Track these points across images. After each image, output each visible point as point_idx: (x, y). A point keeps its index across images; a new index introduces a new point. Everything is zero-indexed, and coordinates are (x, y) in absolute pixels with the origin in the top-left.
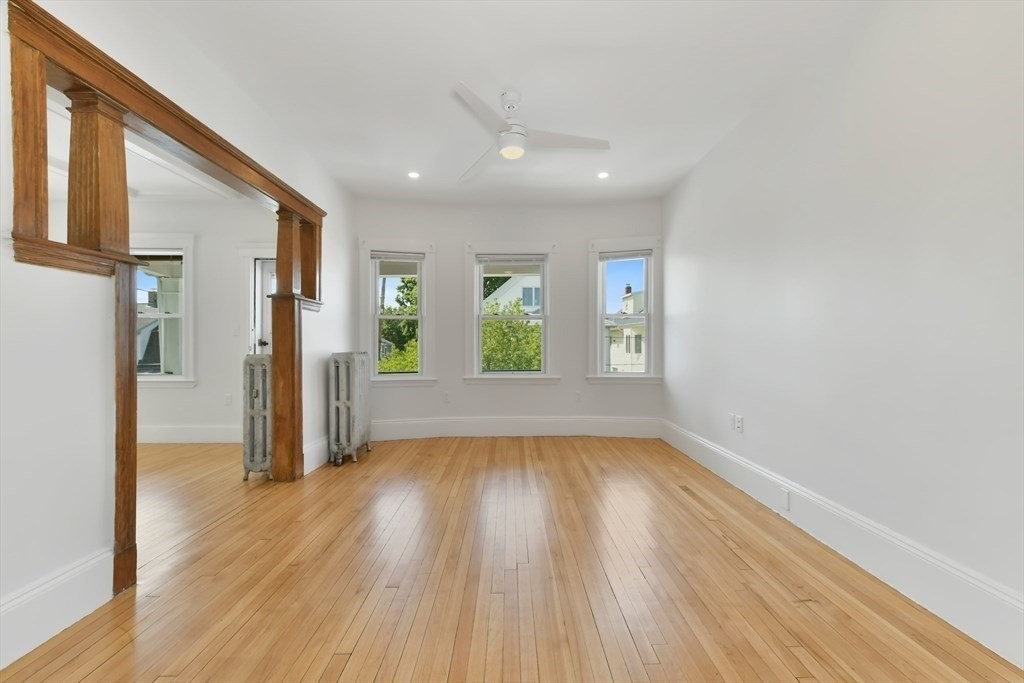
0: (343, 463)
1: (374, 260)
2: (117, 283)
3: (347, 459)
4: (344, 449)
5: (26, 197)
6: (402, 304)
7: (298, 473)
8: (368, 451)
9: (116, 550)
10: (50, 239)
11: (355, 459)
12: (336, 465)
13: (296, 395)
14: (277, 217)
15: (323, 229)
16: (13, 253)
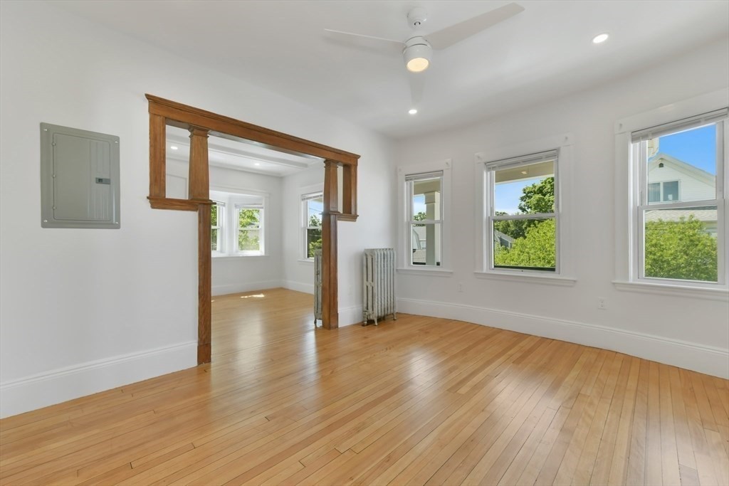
0: (367, 325)
1: (409, 182)
2: (199, 214)
3: (371, 322)
4: (370, 315)
5: (156, 180)
6: (523, 210)
7: (333, 325)
8: (394, 320)
9: (199, 343)
10: (167, 197)
11: (376, 324)
12: (363, 325)
13: (332, 275)
14: (324, 165)
15: (358, 167)
16: (149, 205)
